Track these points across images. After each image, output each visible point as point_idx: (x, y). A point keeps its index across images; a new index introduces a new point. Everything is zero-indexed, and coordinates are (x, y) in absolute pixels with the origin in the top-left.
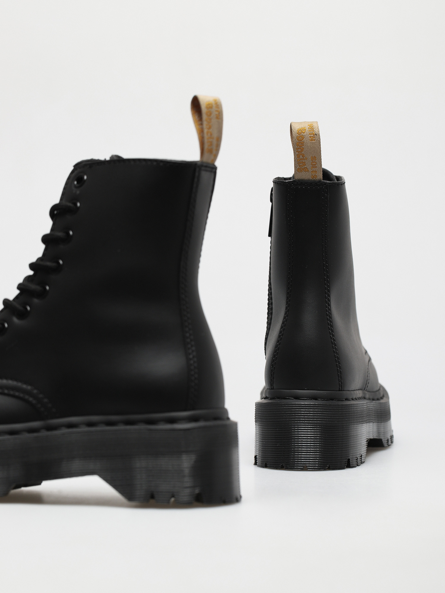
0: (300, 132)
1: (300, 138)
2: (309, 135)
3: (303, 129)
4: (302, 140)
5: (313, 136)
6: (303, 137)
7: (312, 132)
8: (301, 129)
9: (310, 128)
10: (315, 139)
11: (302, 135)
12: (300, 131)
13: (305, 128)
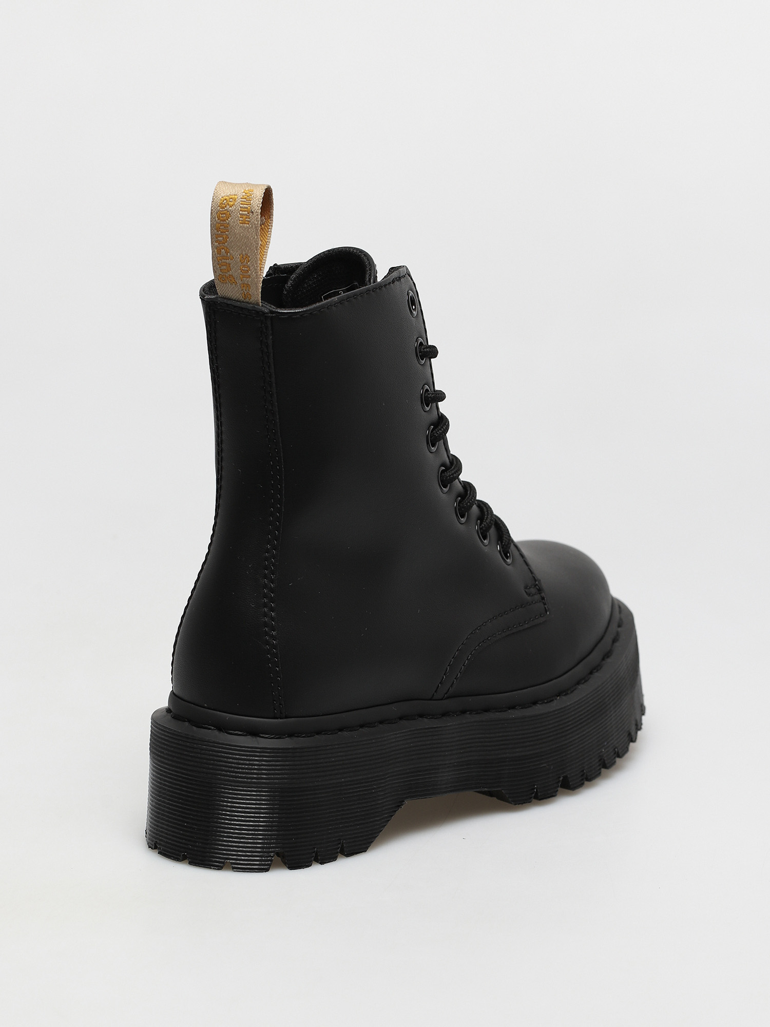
0: (224, 204)
1: (223, 215)
2: (241, 212)
3: (231, 198)
4: (225, 221)
5: (246, 215)
6: (228, 214)
7: (246, 206)
8: (227, 198)
9: (245, 198)
10: (248, 221)
11: (227, 210)
12: (225, 201)
13: (236, 197)
